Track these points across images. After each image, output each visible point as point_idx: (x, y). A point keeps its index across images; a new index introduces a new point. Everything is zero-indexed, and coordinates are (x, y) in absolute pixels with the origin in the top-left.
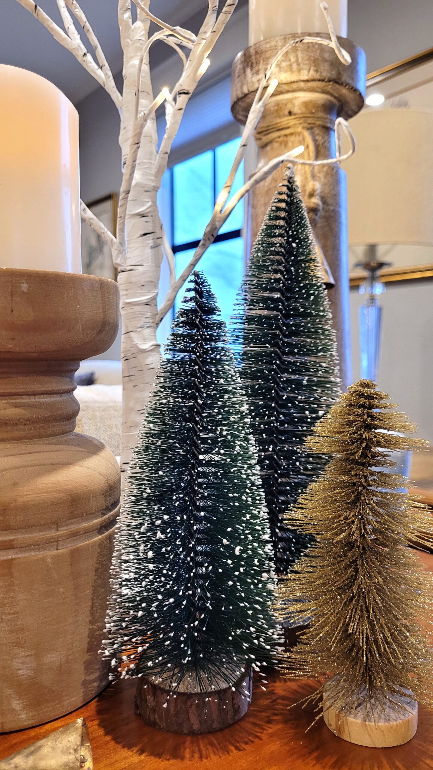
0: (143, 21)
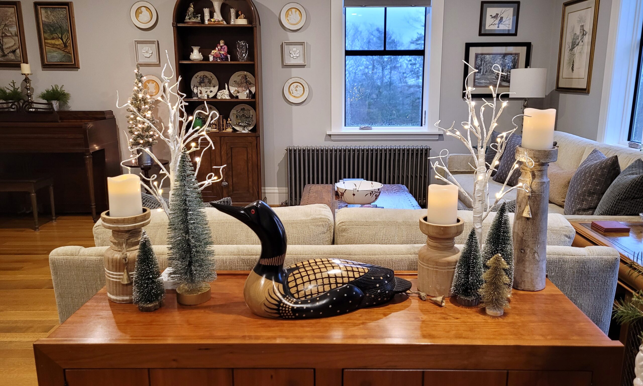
0: (484, 149)
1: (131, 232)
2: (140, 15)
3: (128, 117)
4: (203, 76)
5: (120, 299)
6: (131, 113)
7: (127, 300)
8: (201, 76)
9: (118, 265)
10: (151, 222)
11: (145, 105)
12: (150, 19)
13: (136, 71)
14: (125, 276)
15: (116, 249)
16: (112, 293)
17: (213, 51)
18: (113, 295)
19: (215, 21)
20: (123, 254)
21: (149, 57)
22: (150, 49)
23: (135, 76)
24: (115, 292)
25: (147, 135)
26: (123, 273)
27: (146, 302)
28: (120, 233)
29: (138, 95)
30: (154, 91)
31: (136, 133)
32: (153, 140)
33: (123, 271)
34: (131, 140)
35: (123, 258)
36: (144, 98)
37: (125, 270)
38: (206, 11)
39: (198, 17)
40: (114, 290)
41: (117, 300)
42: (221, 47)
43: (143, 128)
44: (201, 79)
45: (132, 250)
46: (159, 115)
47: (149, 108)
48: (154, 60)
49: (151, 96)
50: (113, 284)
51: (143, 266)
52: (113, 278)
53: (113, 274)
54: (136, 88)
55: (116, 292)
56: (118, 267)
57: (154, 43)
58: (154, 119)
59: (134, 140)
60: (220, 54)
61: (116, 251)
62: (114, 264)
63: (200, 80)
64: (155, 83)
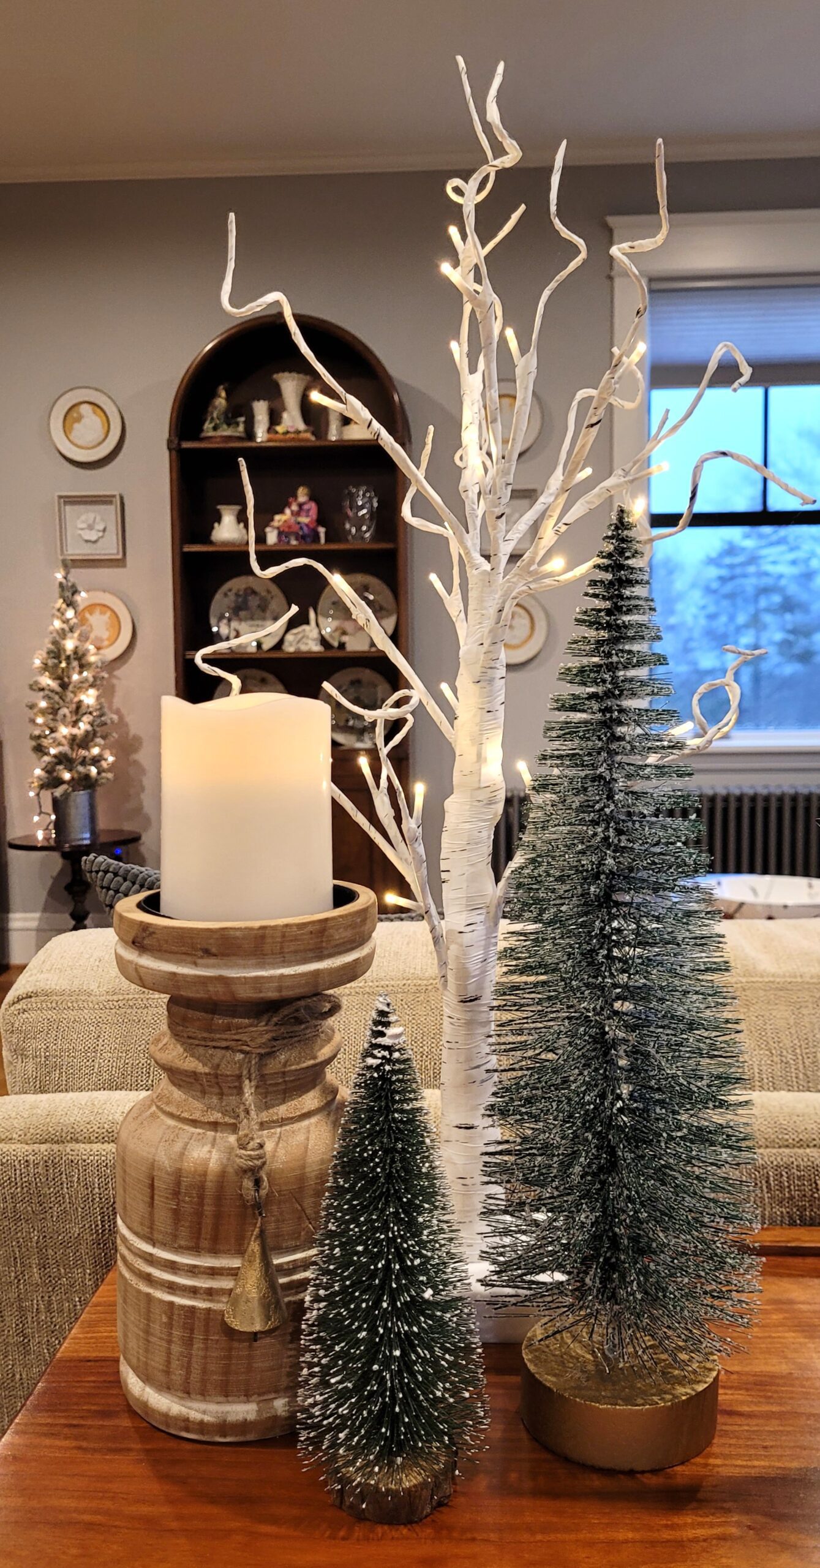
1: (285, 1011)
2: (76, 426)
3: (32, 707)
4: (246, 590)
5: (207, 1418)
6: (41, 694)
7: (243, 1426)
8: (238, 591)
9: (209, 1209)
10: (375, 963)
11: (81, 673)
12: (103, 437)
13: (59, 576)
14: (252, 1285)
15: (196, 1116)
16: (161, 1377)
17: (277, 517)
18: (166, 1387)
19: (288, 432)
20: (243, 1147)
21: (95, 542)
22: (98, 519)
23: (57, 590)
24: (178, 1375)
25: (85, 757)
26: (236, 1263)
27: (387, 1456)
28: (220, 1021)
29: (64, 642)
30: (105, 635)
31: (53, 751)
32: (99, 773)
33: (240, 1252)
34: (38, 772)
35: (244, 1171)
36: (80, 653)
37: (254, 1247)
38: (261, 410)
39: (237, 424)
40: (175, 1364)
41: (186, 1423)
42: (300, 506)
43: (73, 739)
44: (240, 600)
45: (283, 1122)
46: (117, 702)
47: (91, 679)
48: (110, 547)
49: (98, 648)
50: (170, 1325)
51: (386, 1228)
52: (172, 1287)
53: (172, 1267)
54: (57, 624)
55: (188, 1372)
56: (208, 1222)
57: (111, 503)
58: (106, 710)
59: (47, 772)
60: (299, 523)
61: (194, 1123)
62: (187, 1208)
63: (236, 601)
64: (109, 613)
